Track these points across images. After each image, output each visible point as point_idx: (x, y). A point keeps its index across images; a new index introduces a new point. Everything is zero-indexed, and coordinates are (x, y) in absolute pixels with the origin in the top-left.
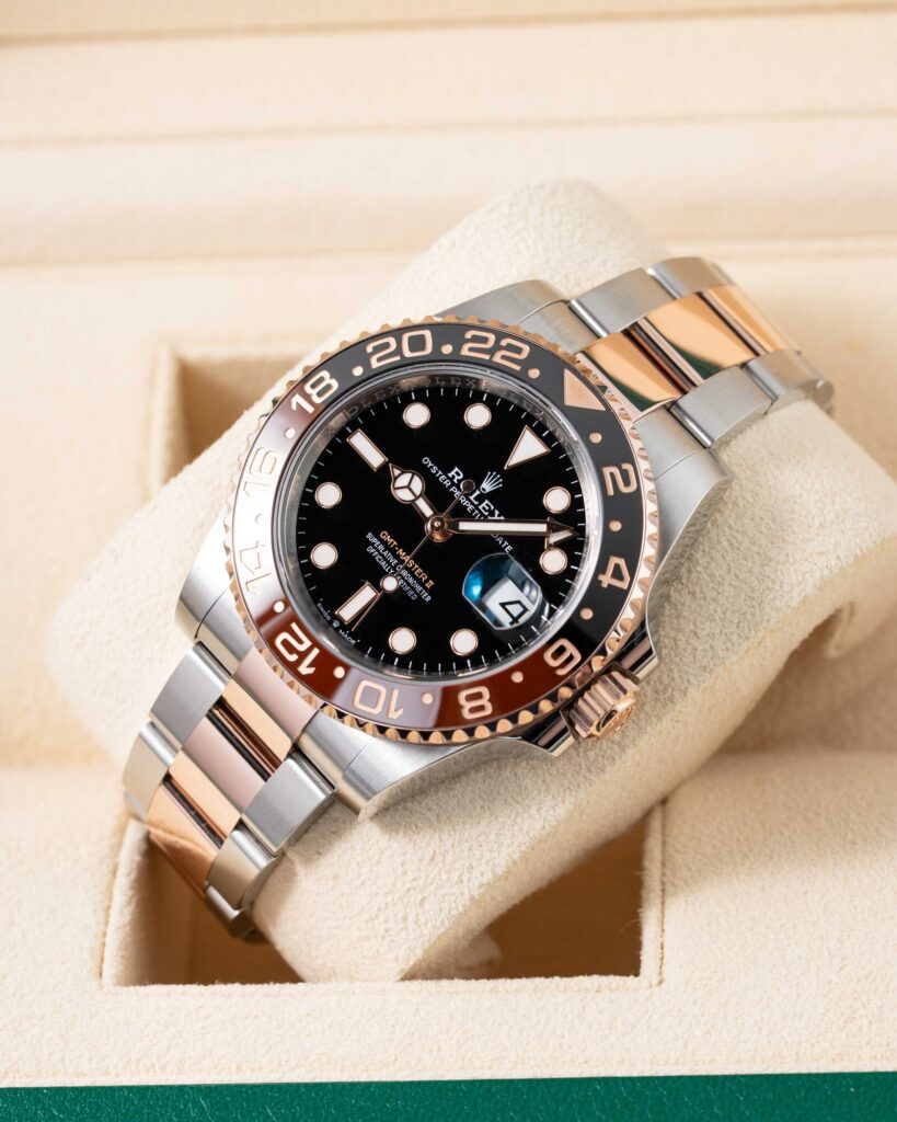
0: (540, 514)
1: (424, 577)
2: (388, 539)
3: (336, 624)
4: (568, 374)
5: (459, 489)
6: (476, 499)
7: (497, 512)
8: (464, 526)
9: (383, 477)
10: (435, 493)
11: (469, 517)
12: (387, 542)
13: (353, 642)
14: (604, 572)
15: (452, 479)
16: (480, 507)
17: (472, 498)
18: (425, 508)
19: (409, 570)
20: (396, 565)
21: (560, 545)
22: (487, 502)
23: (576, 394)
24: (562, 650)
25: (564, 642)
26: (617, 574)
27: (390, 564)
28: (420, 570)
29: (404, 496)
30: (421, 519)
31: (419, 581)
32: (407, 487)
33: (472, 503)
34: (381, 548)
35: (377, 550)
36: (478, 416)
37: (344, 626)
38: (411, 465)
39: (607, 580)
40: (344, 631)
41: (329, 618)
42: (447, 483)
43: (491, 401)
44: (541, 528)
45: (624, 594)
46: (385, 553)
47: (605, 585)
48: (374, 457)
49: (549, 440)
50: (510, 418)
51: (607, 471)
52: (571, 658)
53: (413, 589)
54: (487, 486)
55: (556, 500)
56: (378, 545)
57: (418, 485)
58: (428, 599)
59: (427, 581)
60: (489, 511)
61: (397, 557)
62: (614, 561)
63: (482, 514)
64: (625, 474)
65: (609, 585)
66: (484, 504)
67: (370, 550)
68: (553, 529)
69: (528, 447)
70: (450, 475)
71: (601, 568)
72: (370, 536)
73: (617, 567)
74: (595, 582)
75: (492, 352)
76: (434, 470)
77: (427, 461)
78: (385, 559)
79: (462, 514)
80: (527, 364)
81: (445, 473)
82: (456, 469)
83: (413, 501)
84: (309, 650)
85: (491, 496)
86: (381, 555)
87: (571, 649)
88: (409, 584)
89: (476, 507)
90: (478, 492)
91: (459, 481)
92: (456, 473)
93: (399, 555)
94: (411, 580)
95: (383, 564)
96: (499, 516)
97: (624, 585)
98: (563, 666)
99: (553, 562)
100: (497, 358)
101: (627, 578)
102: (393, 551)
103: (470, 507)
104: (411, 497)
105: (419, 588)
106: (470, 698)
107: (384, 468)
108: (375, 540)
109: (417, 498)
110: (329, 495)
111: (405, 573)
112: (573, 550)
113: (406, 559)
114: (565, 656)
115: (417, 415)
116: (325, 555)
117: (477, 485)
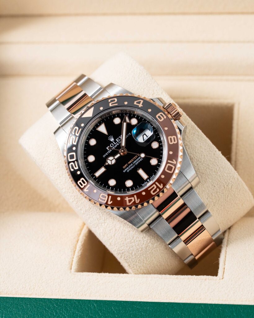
0: (120, 125)
3: (148, 180)
5: (112, 147)
6: (115, 143)
7: (120, 137)
9: (108, 167)
10: (113, 154)
11: (121, 144)
12: (126, 167)
13: (153, 175)
16: (118, 141)
17: (115, 144)
18: (118, 156)
19: (134, 160)
20: (133, 164)
21: (130, 119)
22: (116, 140)
23: (89, 114)
24: (159, 117)
25: (157, 117)
26: (139, 103)
27: (132, 166)
28: (134, 158)
29: (114, 162)
30: (121, 157)
32: (111, 161)
33: (117, 144)
34: (128, 168)
35: (128, 169)
36: (93, 142)
37: (149, 178)
38: (105, 160)
39: (140, 105)
40: (150, 178)
41: (147, 182)
42: (111, 150)
43: (89, 139)
44: (125, 124)
45: (145, 101)
46: (129, 167)
48: (102, 170)
50: (94, 134)
51: (110, 105)
53: (140, 159)
54: (112, 140)
55: (117, 121)
56: (127, 169)
57: (111, 158)
59: (137, 156)
60: (119, 139)
61: (130, 164)
62: (135, 103)
63: (120, 141)
64: (112, 101)
65: (142, 105)
66: (117, 141)
67: (128, 171)
68: (125, 121)
69: (102, 129)
72: (124, 171)
73: (137, 103)
74: (141, 109)
75: (76, 136)
76: (107, 154)
77: (104, 156)
78: (131, 167)
79: (119, 146)
80: (80, 127)
81: (108, 151)
82: (107, 148)
83: (115, 159)
84: (156, 185)
85: (115, 139)
86: (130, 168)
87: (159, 115)
88: (138, 160)
89: (118, 143)
90: (114, 142)
93: (130, 163)
94: (137, 160)
95: (132, 167)
96: (120, 136)
97: (142, 101)
99: (134, 122)
100: (78, 135)
101: (140, 100)
102: (129, 165)
103: (118, 144)
104: (114, 160)
106: (171, 141)
107: (106, 167)
108: (125, 170)
109: (114, 158)
110: (112, 182)
111: (135, 162)
112: (132, 116)
113: (131, 161)
114: (161, 116)
115: (91, 159)
116: (129, 183)
117: (112, 142)
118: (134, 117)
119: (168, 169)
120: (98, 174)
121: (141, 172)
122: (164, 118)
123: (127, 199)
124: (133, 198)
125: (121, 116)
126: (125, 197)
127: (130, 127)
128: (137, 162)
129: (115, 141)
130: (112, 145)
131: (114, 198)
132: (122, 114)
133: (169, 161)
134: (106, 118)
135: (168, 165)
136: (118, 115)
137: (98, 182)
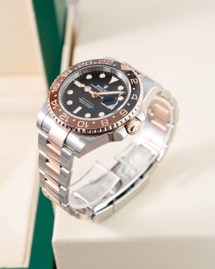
0: (117, 90)
1: (92, 104)
2: (84, 99)
4: (122, 65)
6: (103, 90)
8: (101, 94)
10: (94, 89)
14: (132, 97)
15: (97, 87)
17: (102, 90)
18: (92, 92)
19: (89, 104)
20: (86, 103)
24: (123, 111)
26: (135, 97)
27: (84, 103)
28: (91, 103)
30: (91, 94)
31: (91, 105)
32: (88, 89)
34: (82, 100)
35: (81, 101)
36: (102, 76)
38: (88, 85)
39: (132, 98)
42: (96, 88)
43: (105, 73)
44: (118, 92)
47: (132, 99)
51: (131, 80)
52: (126, 113)
54: (105, 87)
55: (121, 88)
57: (90, 88)
58: (93, 108)
59: (93, 105)
62: (134, 95)
64: (136, 81)
67: (80, 101)
68: (120, 92)
69: (114, 80)
70: (97, 86)
72: (80, 99)
74: (130, 99)
75: (105, 63)
76: (93, 86)
80: (113, 64)
82: (98, 85)
84: (67, 117)
85: (106, 89)
87: (125, 111)
88: (89, 106)
91: (99, 87)
94: (89, 105)
95: (83, 103)
96: (108, 92)
97: (137, 99)
98: (124, 114)
99: (121, 99)
101: (137, 98)
102: (85, 101)
104: (89, 91)
105: (91, 106)
106: (103, 122)
107: (83, 87)
108: (81, 99)
110: (70, 92)
111: (88, 104)
112: (125, 96)
113: (88, 102)
114: (124, 112)
115: (89, 77)
116: (70, 103)
117: (103, 88)
119: (80, 122)
121: (79, 109)
122: (122, 115)
123: (55, 101)
124: (56, 104)
125: (125, 90)
126: (57, 100)
130: (101, 88)
131: (56, 93)
133: (87, 123)
135: (84, 122)
137: (71, 84)
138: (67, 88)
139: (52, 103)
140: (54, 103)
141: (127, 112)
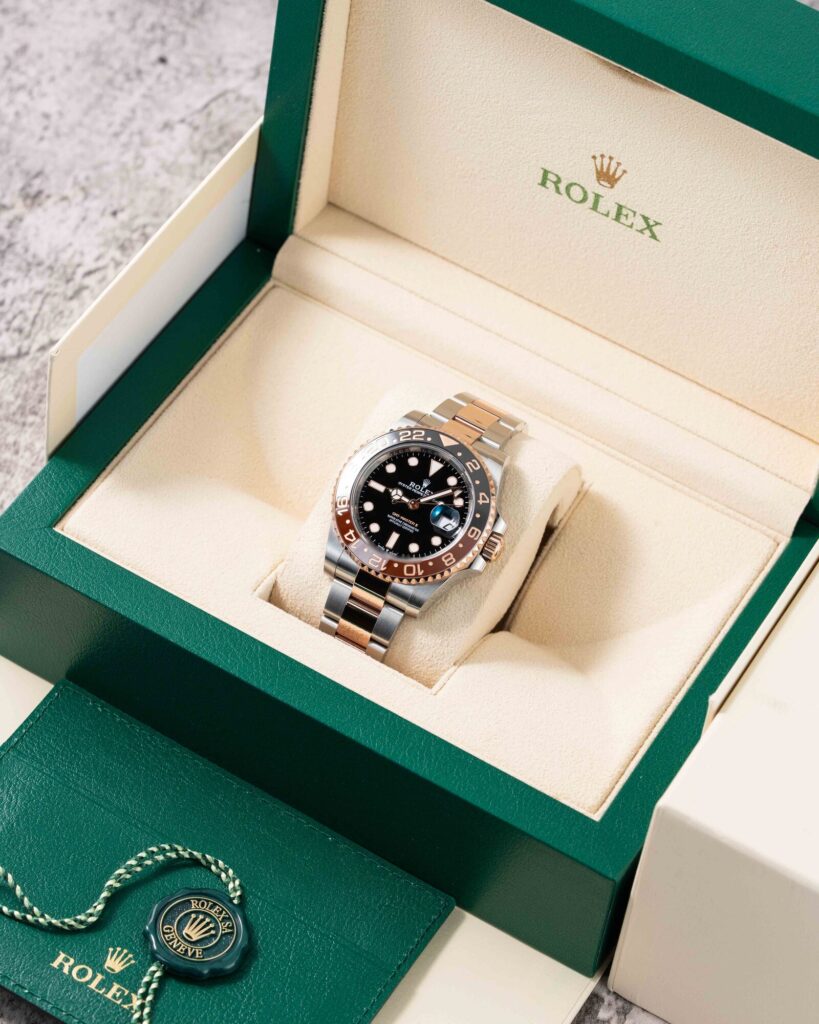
0: (448, 487)
1: (413, 523)
3: (388, 550)
4: (441, 436)
5: (415, 489)
8: (422, 500)
9: (387, 494)
10: (407, 493)
11: (422, 497)
12: (396, 516)
13: (397, 554)
14: (479, 500)
15: (411, 487)
16: (425, 492)
17: (421, 490)
18: (406, 500)
19: (407, 523)
20: (402, 523)
21: (460, 496)
23: (446, 442)
24: (473, 531)
25: (473, 528)
26: (484, 499)
27: (400, 523)
28: (411, 522)
29: (397, 498)
30: (405, 504)
31: (412, 526)
32: (396, 494)
33: (422, 492)
35: (393, 520)
36: (413, 462)
37: (390, 550)
38: (395, 486)
39: (481, 502)
41: (384, 549)
42: (410, 489)
43: (416, 454)
44: (450, 491)
45: (489, 504)
46: (397, 520)
47: (481, 504)
48: (381, 488)
49: (441, 462)
50: (426, 458)
51: (468, 464)
54: (425, 485)
55: (452, 481)
56: (393, 518)
57: (400, 492)
58: (418, 530)
59: (415, 525)
60: (429, 492)
61: (401, 520)
62: (481, 494)
63: (427, 494)
64: (474, 464)
67: (391, 521)
68: (454, 491)
69: (435, 467)
70: (410, 485)
71: (477, 498)
72: (389, 516)
73: (483, 496)
74: (477, 504)
75: (411, 436)
76: (404, 485)
77: (400, 483)
78: (397, 522)
79: (419, 496)
80: (425, 437)
81: (408, 485)
82: (412, 482)
83: (400, 499)
84: (382, 562)
85: (427, 488)
86: (395, 521)
87: (476, 529)
88: (409, 528)
90: (422, 488)
91: (414, 486)
92: (412, 484)
94: (409, 526)
95: (397, 524)
96: (432, 493)
97: (488, 502)
98: (475, 537)
99: (459, 502)
100: (414, 438)
101: (487, 498)
102: (399, 518)
105: (413, 528)
106: (446, 558)
107: (386, 491)
108: (391, 517)
109: (401, 497)
110: (369, 506)
112: (465, 496)
113: (405, 519)
114: (475, 533)
115: (391, 469)
116: (375, 528)
117: (422, 486)
118: (466, 500)
120: (374, 485)
121: (394, 537)
123: (351, 532)
124: (354, 539)
125: (461, 484)
126: (353, 528)
127: (449, 499)
128: (406, 527)
129: (424, 490)
130: (418, 487)
131: (347, 515)
132: (464, 484)
133: (419, 566)
134: (451, 467)
135: (414, 566)
136: (460, 480)
137: (363, 489)
138: (361, 499)
139: (346, 536)
140: (350, 537)
141: (480, 532)
